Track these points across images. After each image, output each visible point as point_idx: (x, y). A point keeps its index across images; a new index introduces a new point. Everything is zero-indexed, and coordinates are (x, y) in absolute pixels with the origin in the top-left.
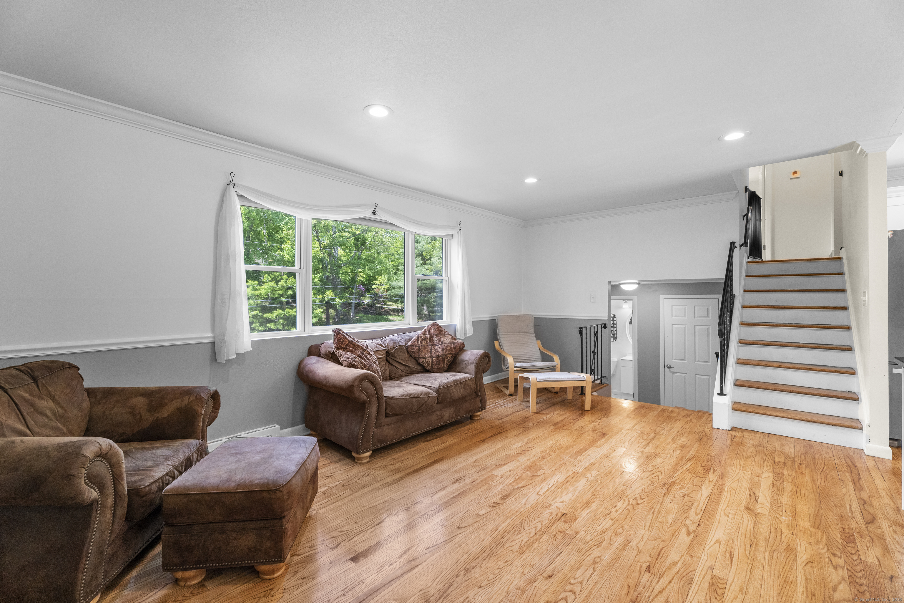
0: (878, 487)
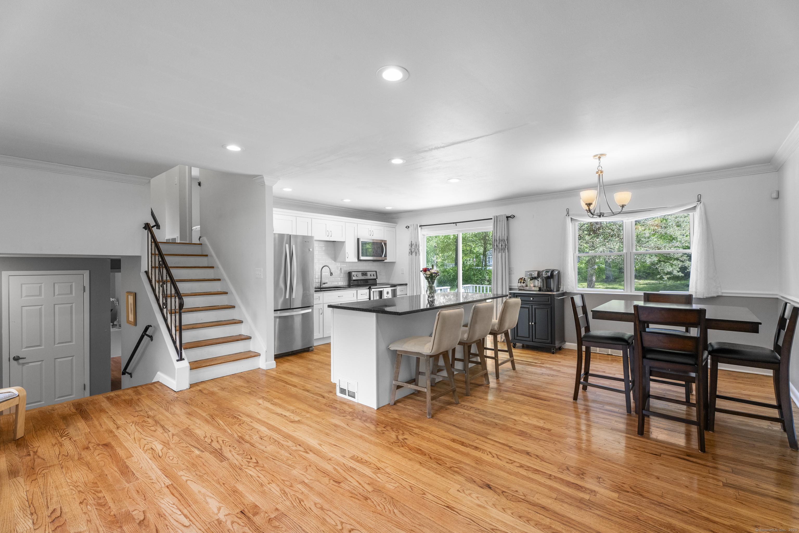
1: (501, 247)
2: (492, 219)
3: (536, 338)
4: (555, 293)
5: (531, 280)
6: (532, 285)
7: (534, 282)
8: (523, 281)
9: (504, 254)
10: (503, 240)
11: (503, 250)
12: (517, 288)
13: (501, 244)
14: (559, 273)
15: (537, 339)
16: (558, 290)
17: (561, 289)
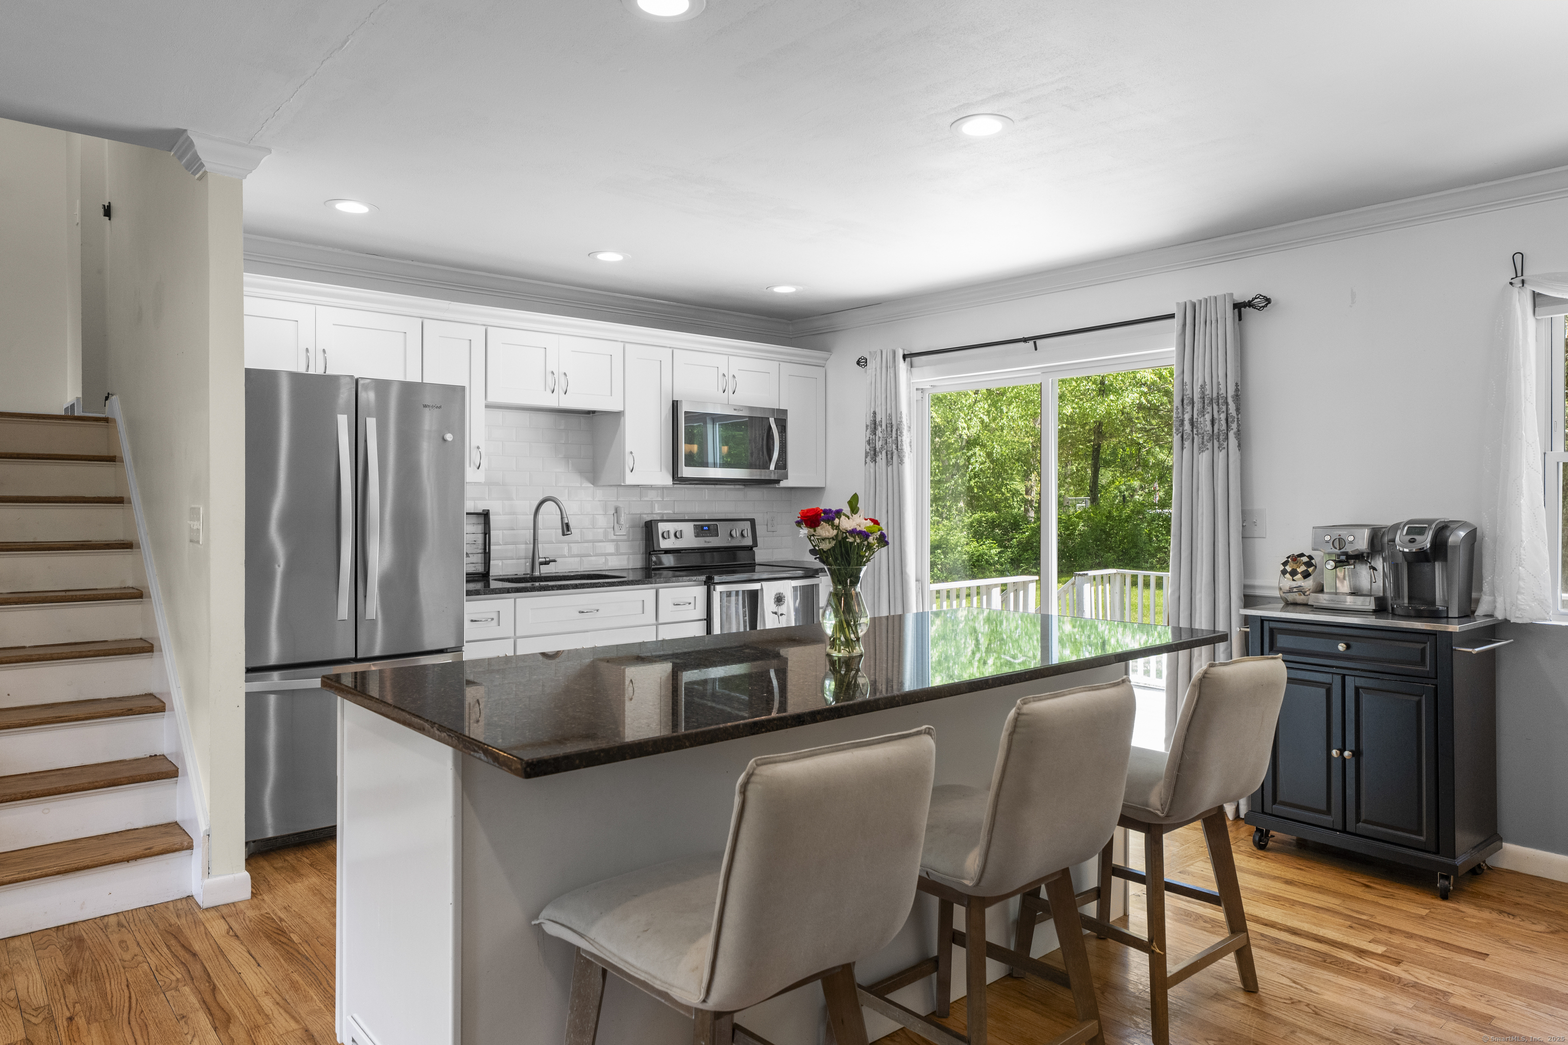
0: (255, 993)
1: (1209, 428)
2: (1172, 316)
3: (1363, 817)
4: (1454, 628)
5: (1339, 563)
6: (1344, 587)
7: (1354, 575)
8: (1303, 568)
9: (1222, 454)
10: (1219, 400)
11: (1217, 438)
12: (1277, 594)
13: (1208, 417)
14: (1473, 536)
15: (1366, 822)
16: (1467, 614)
17: (1482, 610)
